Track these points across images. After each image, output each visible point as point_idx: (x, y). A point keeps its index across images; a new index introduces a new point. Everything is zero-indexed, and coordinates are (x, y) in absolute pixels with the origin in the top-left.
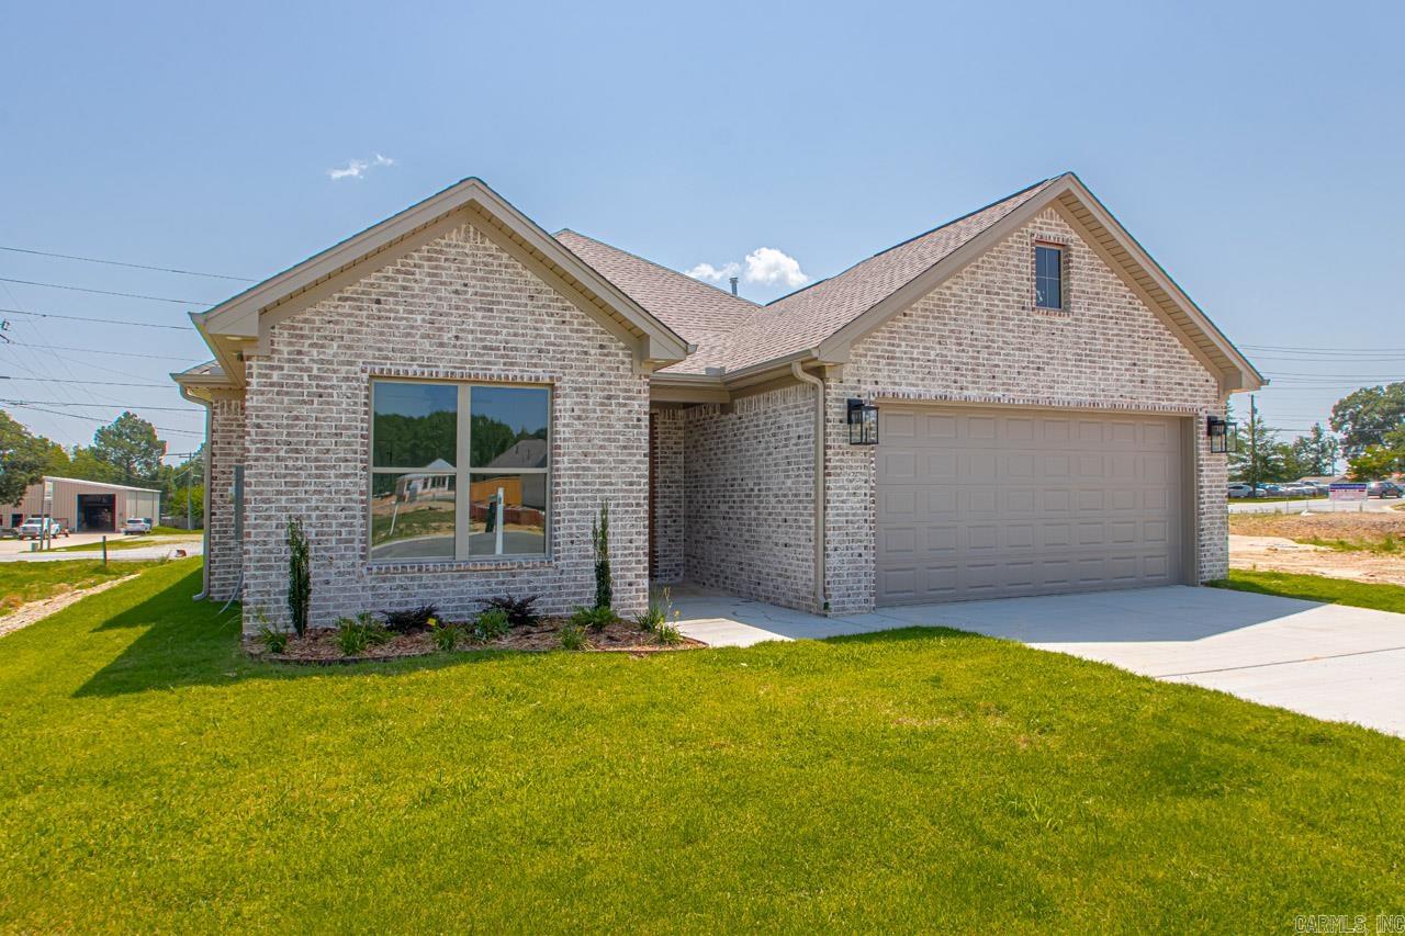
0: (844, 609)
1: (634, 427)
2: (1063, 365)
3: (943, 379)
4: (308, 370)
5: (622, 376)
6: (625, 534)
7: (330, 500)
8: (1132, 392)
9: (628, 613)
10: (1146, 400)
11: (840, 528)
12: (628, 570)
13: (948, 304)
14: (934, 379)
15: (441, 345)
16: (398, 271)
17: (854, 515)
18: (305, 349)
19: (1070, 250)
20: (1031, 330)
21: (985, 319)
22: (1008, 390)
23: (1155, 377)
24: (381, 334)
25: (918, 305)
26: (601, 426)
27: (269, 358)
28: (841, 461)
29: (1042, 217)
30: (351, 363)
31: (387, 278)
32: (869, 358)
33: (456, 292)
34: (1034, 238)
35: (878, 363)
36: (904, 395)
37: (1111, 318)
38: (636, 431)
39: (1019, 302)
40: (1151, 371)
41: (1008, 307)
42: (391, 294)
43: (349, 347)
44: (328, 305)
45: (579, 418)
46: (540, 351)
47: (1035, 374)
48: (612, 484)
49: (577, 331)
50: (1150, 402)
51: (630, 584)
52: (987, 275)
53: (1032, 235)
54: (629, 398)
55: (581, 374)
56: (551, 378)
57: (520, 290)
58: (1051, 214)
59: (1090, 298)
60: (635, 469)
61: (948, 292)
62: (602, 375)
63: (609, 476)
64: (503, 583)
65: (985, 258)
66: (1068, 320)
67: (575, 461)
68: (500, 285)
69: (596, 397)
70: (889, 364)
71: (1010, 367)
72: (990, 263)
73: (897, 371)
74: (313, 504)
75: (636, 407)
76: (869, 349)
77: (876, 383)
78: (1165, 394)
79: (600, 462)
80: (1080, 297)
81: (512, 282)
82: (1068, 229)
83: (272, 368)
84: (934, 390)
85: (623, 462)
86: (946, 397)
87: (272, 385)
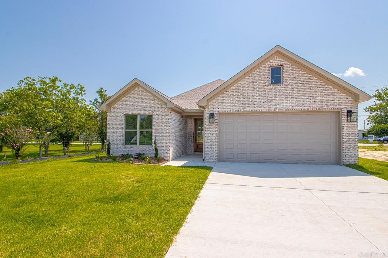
0: (209, 161)
1: (168, 121)
2: (281, 99)
3: (238, 106)
4: (115, 114)
5: (165, 111)
6: (166, 142)
7: (118, 135)
8: (309, 105)
9: (166, 158)
10: (316, 107)
11: (208, 143)
12: (166, 149)
13: (240, 88)
14: (235, 107)
15: (134, 108)
16: (128, 96)
17: (212, 140)
18: (115, 111)
19: (284, 66)
20: (268, 91)
21: (252, 90)
22: (260, 108)
23: (320, 99)
24: (125, 107)
25: (231, 89)
26: (161, 121)
27: (110, 113)
28: (209, 127)
29: (273, 59)
30: (121, 112)
31: (127, 98)
32: (216, 103)
33: (137, 99)
34: (270, 66)
35: (219, 104)
36: (226, 111)
37: (301, 84)
38: (168, 122)
39: (264, 84)
40: (318, 98)
41: (260, 86)
42: (127, 100)
43: (121, 110)
44: (118, 103)
45: (157, 120)
46: (150, 108)
47: (270, 103)
48: (163, 132)
49: (157, 103)
50: (318, 107)
51: (166, 152)
52: (253, 78)
53: (269, 65)
54: (167, 116)
55: (158, 112)
56: (152, 113)
57: (147, 97)
58: (276, 58)
59: (292, 79)
60: (168, 129)
61: (240, 84)
62: (161, 111)
63: (162, 131)
64: (144, 150)
65: (252, 74)
66: (283, 86)
67: (156, 128)
68: (144, 96)
69: (160, 115)
70: (222, 104)
71: (260, 101)
72: (254, 75)
73: (224, 105)
74: (116, 136)
75: (168, 117)
76: (217, 101)
77: (219, 109)
78: (326, 104)
79: (161, 128)
80: (287, 79)
81: (146, 95)
82: (283, 61)
83: (111, 114)
84: (235, 109)
85: (165, 128)
86: (239, 111)
87: (110, 117)
